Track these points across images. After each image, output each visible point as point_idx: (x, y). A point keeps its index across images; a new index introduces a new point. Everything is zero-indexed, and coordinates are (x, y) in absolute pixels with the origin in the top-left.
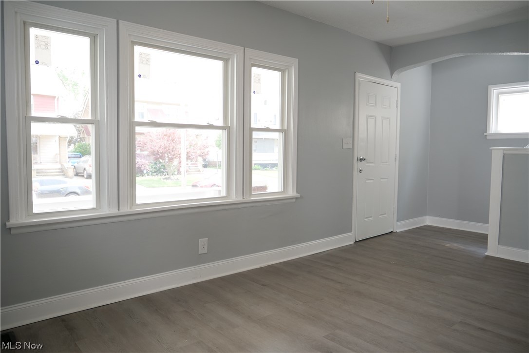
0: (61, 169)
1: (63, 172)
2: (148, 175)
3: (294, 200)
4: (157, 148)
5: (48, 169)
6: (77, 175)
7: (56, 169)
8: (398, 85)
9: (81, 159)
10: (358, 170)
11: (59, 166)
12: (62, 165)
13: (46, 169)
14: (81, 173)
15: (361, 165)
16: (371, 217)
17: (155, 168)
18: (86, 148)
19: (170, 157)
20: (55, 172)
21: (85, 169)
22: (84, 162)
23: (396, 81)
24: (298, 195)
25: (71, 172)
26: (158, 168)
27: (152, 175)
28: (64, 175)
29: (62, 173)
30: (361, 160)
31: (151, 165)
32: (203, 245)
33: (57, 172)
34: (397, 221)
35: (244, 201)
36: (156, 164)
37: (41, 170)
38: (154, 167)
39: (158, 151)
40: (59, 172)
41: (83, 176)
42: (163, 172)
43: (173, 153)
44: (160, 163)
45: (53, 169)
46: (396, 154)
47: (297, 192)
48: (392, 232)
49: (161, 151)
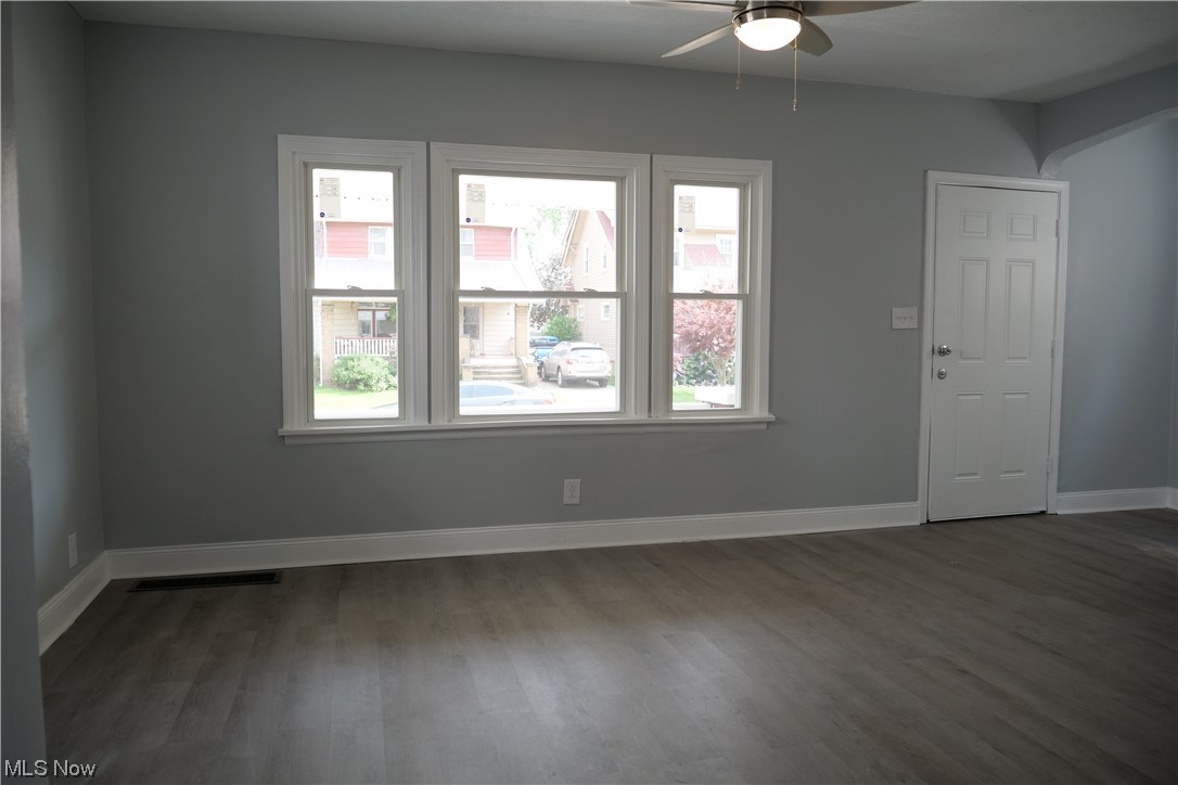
0: (517, 367)
1: (519, 372)
2: (680, 383)
3: (765, 426)
4: (695, 327)
5: (495, 367)
6: (548, 378)
7: (508, 367)
8: (1063, 186)
9: (556, 348)
10: (935, 373)
11: (513, 361)
12: (518, 358)
13: (490, 367)
14: (553, 376)
15: (941, 363)
16: (975, 474)
17: (695, 368)
18: (570, 327)
19: (722, 345)
20: (506, 373)
21: (559, 367)
22: (557, 353)
23: (1057, 178)
24: (772, 417)
25: (532, 374)
26: (700, 369)
27: (688, 383)
28: (521, 378)
29: (518, 376)
30: (943, 352)
31: (687, 361)
32: (572, 490)
33: (509, 373)
34: (1059, 490)
35: (650, 421)
36: (697, 359)
37: (482, 367)
38: (692, 366)
39: (697, 334)
40: (513, 373)
41: (556, 382)
42: (710, 378)
43: (729, 338)
44: (706, 358)
45: (504, 367)
46: (1053, 341)
47: (770, 410)
48: (1043, 513)
49: (702, 332)
